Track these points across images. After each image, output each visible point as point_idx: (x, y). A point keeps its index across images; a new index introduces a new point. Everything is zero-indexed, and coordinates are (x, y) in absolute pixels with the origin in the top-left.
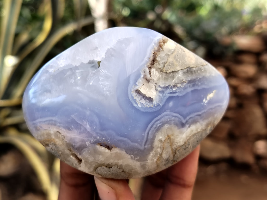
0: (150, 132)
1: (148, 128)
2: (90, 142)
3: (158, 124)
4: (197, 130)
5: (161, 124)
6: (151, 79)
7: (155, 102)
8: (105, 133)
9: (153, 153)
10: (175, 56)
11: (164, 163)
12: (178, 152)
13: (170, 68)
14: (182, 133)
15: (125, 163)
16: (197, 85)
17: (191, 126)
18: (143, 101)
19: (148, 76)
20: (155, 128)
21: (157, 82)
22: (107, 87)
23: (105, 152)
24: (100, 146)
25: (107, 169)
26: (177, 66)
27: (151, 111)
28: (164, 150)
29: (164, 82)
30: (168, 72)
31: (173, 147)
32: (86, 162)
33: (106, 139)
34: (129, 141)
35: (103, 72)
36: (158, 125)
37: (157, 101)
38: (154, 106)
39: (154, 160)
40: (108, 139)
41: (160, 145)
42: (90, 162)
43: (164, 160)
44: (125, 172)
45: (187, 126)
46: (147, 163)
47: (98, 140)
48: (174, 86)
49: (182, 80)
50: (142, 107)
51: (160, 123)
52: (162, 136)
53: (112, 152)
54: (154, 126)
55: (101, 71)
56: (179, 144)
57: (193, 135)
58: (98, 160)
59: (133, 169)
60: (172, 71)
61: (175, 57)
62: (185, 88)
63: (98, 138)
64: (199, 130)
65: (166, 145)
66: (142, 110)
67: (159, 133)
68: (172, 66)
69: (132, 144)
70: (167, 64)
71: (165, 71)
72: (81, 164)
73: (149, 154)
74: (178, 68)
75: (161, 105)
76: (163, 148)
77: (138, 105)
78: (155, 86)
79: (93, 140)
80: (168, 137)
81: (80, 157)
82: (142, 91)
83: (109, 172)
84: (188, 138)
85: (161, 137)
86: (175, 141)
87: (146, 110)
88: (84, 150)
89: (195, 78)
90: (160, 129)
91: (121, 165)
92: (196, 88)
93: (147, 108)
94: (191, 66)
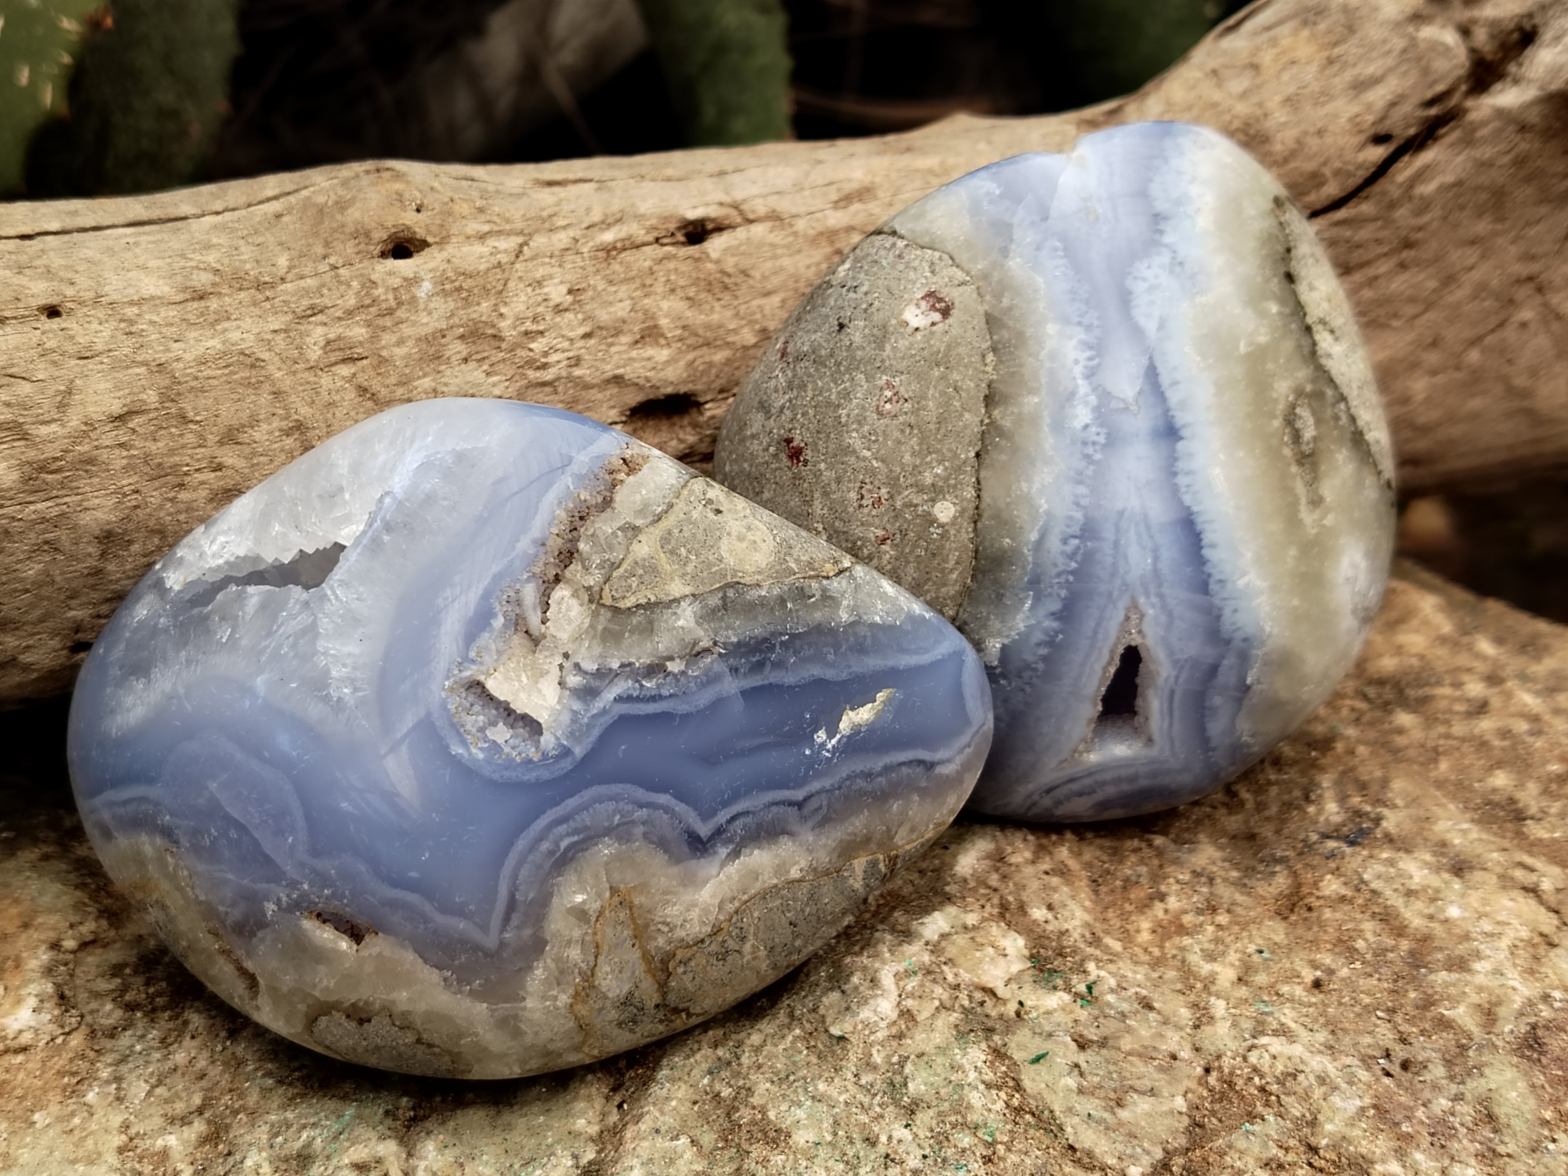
0: (524, 873)
1: (511, 855)
2: (278, 902)
3: (562, 838)
4: (781, 869)
5: (576, 838)
6: (544, 637)
7: (548, 740)
8: (329, 866)
9: (545, 968)
10: (670, 533)
11: (614, 1014)
12: (681, 970)
13: (634, 585)
14: (691, 881)
15: (422, 1007)
16: (779, 665)
17: (746, 851)
18: (501, 733)
19: (534, 619)
20: (551, 853)
21: (570, 648)
22: (344, 666)
23: (336, 951)
24: (317, 923)
25: (351, 1025)
26: (672, 579)
27: (531, 776)
28: (601, 959)
29: (597, 650)
30: (622, 605)
31: (651, 946)
32: (274, 991)
33: (333, 894)
34: (428, 908)
35: (337, 597)
36: (564, 844)
37: (559, 733)
38: (545, 756)
39: (555, 998)
40: (343, 894)
41: (577, 933)
42: (285, 989)
43: (608, 1004)
44: (430, 1046)
45: (723, 852)
46: (525, 1008)
47: (303, 896)
48: (652, 670)
49: (695, 644)
50: (488, 761)
51: (576, 832)
52: (583, 890)
53: (365, 953)
54: (545, 846)
55: (329, 593)
56: (680, 933)
57: (764, 895)
58: (315, 986)
59: (461, 1036)
60: (643, 601)
61: (665, 540)
62: (711, 679)
63: (306, 887)
64: (795, 873)
65: (609, 931)
66: (487, 771)
67: (570, 878)
68: (646, 577)
69: (441, 920)
70: (621, 570)
71: (607, 601)
72: (260, 1001)
73: (530, 968)
74: (677, 588)
75: (579, 751)
76: (597, 947)
77: (468, 750)
78: (561, 667)
79: (288, 896)
80: (616, 899)
81: (249, 965)
82: (495, 686)
83: (364, 1043)
84: (731, 907)
85: (579, 898)
86: (657, 919)
87: (507, 774)
88: (260, 934)
89: (765, 635)
90: (572, 859)
91: (405, 1014)
92: (772, 677)
93: (510, 764)
94: (747, 580)
